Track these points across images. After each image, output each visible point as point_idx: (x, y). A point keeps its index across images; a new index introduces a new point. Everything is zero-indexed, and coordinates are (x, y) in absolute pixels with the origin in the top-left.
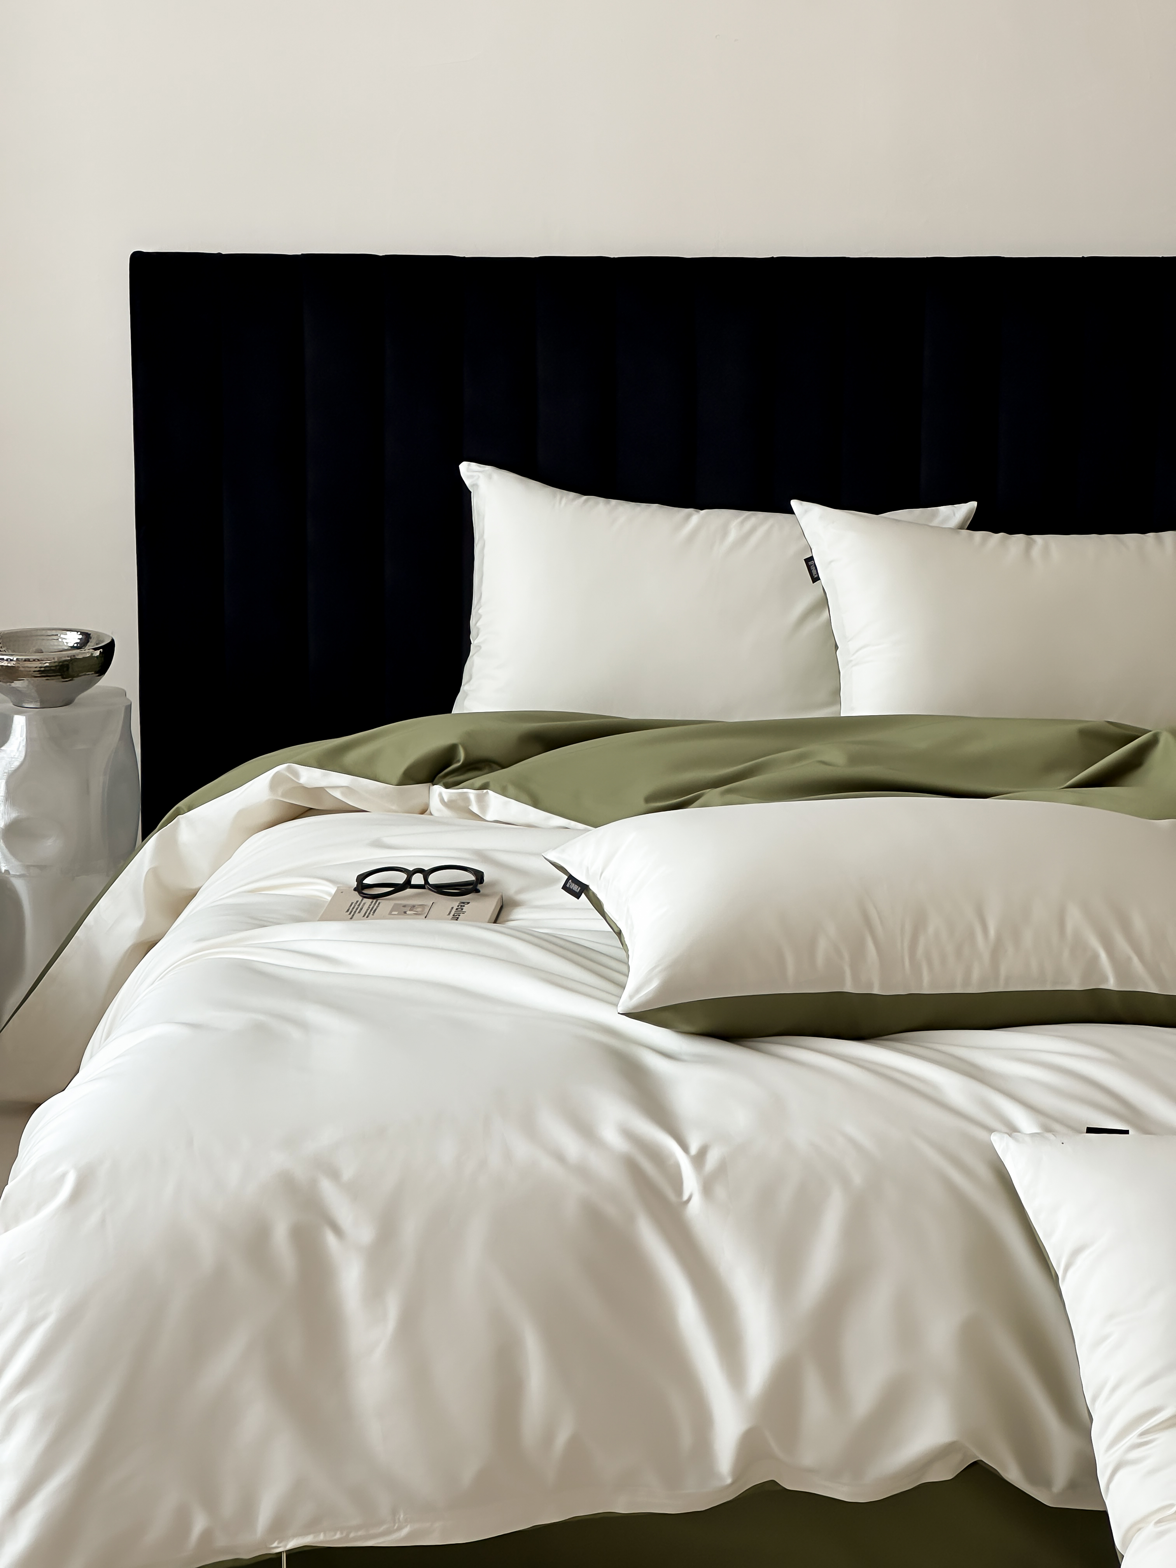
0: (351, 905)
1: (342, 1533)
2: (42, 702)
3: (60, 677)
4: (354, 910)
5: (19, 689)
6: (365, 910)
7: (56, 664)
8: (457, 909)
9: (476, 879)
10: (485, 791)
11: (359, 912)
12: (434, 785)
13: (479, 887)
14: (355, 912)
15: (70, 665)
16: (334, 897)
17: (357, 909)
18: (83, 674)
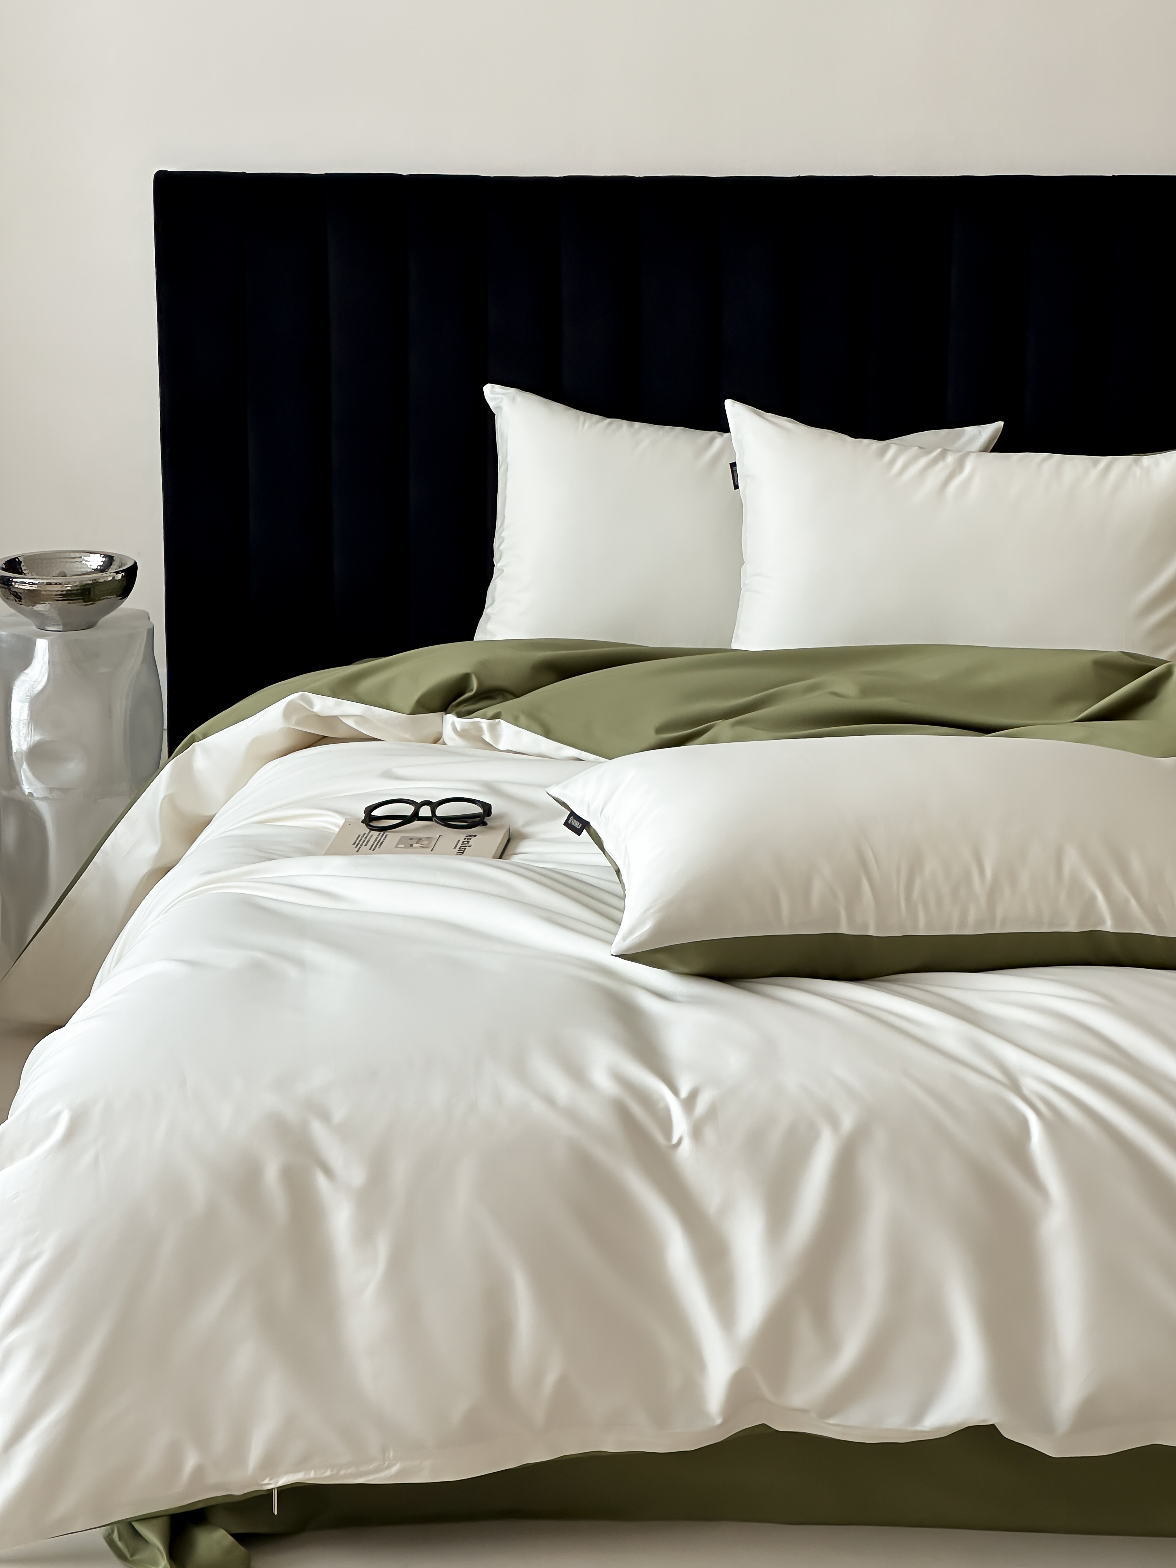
0: (358, 838)
1: (332, 1471)
2: (64, 625)
3: (82, 601)
4: (361, 843)
5: (41, 612)
6: (372, 843)
7: (78, 588)
8: (463, 842)
9: (484, 811)
10: (497, 720)
11: (366, 845)
12: (447, 714)
13: (486, 819)
14: (362, 845)
15: (92, 589)
16: (342, 828)
17: (364, 842)
18: (104, 598)
